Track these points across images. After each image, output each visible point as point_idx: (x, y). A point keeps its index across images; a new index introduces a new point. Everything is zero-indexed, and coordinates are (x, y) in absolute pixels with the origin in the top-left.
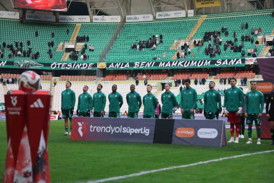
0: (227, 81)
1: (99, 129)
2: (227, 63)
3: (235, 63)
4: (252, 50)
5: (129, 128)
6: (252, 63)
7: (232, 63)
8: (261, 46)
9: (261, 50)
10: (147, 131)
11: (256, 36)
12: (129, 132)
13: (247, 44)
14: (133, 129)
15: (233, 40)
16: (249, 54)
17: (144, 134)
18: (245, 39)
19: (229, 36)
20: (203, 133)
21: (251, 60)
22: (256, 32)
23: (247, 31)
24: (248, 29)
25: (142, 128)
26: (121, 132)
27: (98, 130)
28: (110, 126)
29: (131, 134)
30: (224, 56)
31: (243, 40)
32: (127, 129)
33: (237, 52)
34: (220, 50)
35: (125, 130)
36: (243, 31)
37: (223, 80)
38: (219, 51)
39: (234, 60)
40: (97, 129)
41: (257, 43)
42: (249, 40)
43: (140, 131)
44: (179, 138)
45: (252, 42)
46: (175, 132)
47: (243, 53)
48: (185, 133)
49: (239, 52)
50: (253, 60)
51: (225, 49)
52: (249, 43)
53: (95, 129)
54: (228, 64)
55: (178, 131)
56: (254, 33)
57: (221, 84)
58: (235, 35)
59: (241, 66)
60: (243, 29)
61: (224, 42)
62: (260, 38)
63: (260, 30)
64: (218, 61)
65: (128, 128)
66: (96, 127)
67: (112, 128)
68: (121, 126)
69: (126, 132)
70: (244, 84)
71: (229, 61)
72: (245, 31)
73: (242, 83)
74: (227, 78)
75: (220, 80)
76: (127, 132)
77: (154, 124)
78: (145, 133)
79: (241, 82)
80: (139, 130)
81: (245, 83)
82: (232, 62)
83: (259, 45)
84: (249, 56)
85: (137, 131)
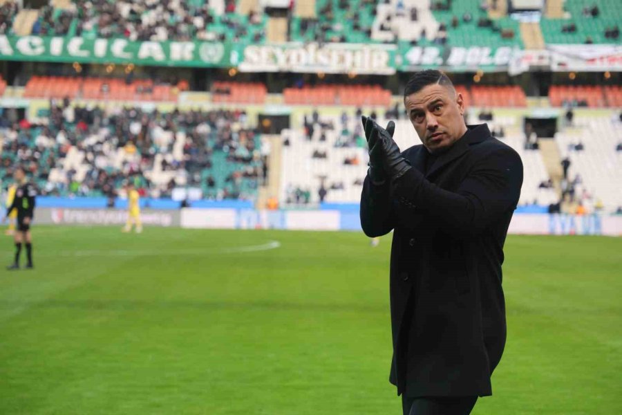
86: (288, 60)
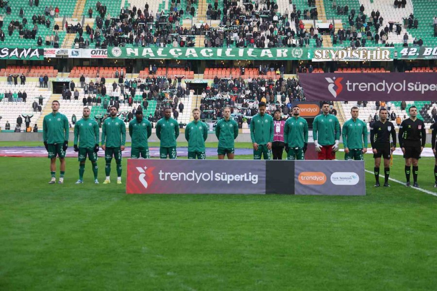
0: (19, 79)
1: (175, 176)
2: (17, 54)
3: (29, 54)
4: (52, 37)
5: (225, 173)
6: (54, 56)
7: (26, 55)
8: (61, 32)
9: (63, 38)
10: (255, 178)
11: (53, 17)
12: (226, 179)
13: (42, 28)
14: (232, 176)
15: (20, 21)
16: (48, 43)
17: (250, 182)
18: (38, 20)
19: (12, 14)
20: (339, 179)
21: (52, 52)
22: (53, 13)
23: (38, 9)
24: (39, 6)
25: (246, 174)
26: (212, 180)
27: (174, 178)
28: (194, 171)
29: (229, 182)
30: (11, 44)
31: (34, 22)
32: (222, 176)
33: (28, 39)
34: (4, 35)
35: (219, 177)
36: (31, 9)
37: (13, 78)
38: (2, 35)
39: (27, 50)
40: (171, 177)
41: (57, 27)
42: (43, 23)
43: (243, 178)
44: (305, 187)
45: (48, 25)
46: (297, 178)
47: (40, 41)
48: (312, 178)
49: (32, 39)
50: (56, 52)
51: (10, 33)
52: (44, 27)
53: (169, 176)
54: (19, 55)
55: (302, 177)
56: (49, 13)
57: (10, 84)
58: (22, 13)
59: (38, 59)
60: (31, 6)
61: (6, 22)
62: (58, 21)
63: (57, 10)
64: (4, 50)
65: (223, 173)
66: (169, 173)
67: (196, 174)
68: (212, 172)
69: (221, 180)
70: (44, 85)
71: (20, 51)
72: (35, 9)
73: (41, 83)
74: (18, 76)
75: (8, 78)
76: (223, 180)
77: (264, 168)
78: (252, 181)
79: (39, 82)
80: (242, 176)
81: (46, 83)
82: (25, 53)
83: (60, 30)
84: (48, 46)
85: (238, 178)
86: (337, 56)
